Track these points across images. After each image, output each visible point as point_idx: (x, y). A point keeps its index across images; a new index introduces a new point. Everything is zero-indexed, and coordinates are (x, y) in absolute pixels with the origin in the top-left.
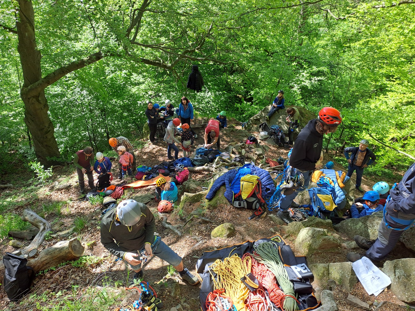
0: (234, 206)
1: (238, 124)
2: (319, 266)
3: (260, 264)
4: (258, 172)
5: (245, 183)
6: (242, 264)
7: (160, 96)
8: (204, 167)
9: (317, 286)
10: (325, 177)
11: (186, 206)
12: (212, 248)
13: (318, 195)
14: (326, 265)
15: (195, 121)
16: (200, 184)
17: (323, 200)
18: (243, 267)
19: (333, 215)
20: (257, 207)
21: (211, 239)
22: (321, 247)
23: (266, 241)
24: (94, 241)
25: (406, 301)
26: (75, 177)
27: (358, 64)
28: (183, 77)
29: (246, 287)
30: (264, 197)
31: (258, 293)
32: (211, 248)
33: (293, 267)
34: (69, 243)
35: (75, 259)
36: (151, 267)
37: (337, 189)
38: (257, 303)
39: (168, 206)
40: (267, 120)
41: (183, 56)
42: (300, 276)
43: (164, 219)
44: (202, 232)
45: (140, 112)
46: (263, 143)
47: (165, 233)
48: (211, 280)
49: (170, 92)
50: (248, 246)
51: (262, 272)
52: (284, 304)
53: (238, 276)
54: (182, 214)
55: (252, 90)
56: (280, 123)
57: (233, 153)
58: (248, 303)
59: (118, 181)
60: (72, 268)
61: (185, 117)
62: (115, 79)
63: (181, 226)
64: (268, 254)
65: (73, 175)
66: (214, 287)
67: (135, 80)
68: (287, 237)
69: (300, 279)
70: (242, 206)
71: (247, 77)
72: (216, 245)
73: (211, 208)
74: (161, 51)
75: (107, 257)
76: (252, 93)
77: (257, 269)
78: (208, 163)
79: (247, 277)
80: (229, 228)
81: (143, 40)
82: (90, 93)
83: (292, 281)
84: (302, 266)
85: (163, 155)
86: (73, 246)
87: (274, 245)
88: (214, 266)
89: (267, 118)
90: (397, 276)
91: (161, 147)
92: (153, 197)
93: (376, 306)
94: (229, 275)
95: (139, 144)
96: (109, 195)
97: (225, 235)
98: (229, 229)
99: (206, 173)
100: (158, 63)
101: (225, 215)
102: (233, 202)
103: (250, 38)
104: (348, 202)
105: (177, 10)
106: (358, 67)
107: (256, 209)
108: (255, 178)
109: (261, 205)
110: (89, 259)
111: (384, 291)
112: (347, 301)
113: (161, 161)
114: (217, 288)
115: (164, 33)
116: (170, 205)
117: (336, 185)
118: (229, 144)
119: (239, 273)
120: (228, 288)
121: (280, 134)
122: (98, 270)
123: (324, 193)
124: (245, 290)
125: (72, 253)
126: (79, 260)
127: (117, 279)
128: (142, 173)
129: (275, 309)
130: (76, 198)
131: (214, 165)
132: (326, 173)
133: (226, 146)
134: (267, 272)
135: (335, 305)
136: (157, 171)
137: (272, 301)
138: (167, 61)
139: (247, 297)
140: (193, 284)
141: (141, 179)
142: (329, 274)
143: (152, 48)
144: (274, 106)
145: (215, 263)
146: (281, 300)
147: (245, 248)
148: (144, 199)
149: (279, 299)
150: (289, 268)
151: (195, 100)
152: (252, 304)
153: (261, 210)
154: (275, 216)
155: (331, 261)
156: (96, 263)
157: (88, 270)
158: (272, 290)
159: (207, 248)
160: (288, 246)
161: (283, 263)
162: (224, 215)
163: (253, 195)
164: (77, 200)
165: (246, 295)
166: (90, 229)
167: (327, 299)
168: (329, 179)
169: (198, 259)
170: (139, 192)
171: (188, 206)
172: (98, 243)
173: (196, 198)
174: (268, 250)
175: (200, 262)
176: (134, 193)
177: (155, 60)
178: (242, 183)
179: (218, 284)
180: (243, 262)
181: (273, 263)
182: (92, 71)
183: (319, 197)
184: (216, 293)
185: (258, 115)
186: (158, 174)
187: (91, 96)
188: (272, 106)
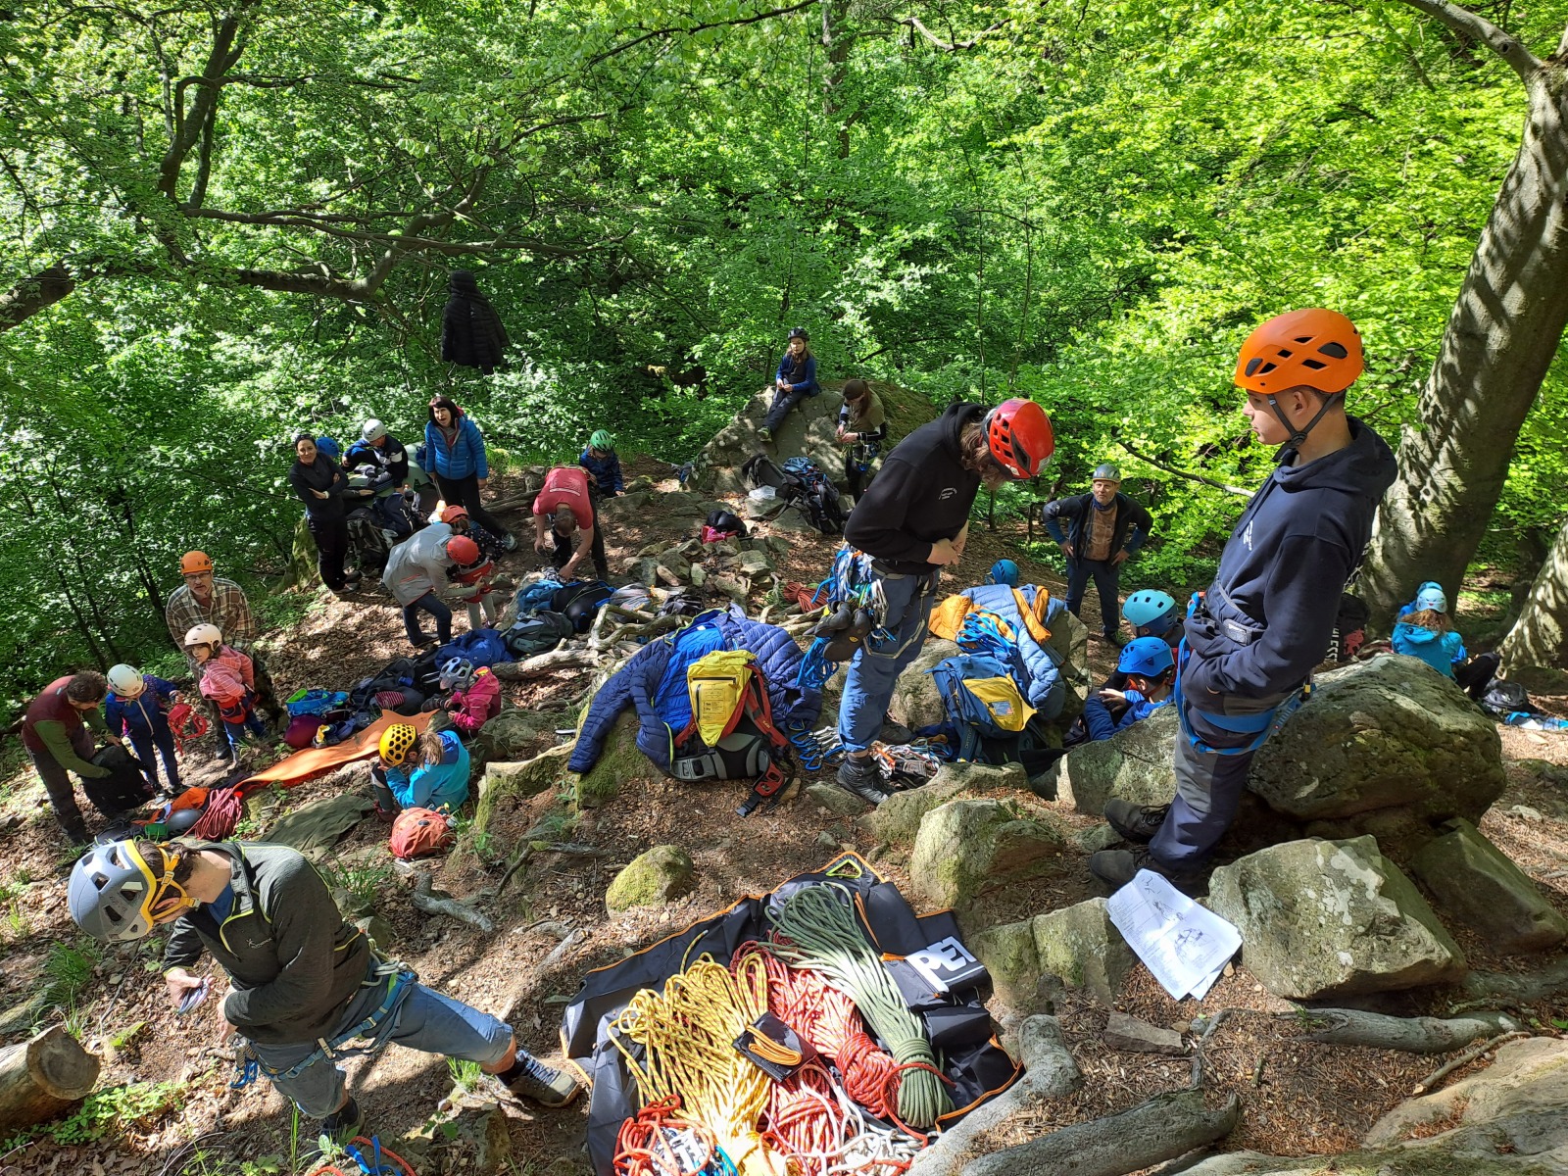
0: (679, 780)
1: (664, 474)
2: (1001, 936)
3: (798, 971)
4: (747, 635)
5: (706, 685)
6: (733, 988)
7: (343, 409)
8: (556, 652)
9: (1008, 1009)
10: (982, 616)
11: (499, 813)
12: (615, 953)
13: (965, 682)
14: (1025, 925)
15: (497, 485)
16: (549, 720)
17: (988, 698)
18: (736, 997)
19: (1030, 745)
20: (763, 767)
21: (608, 918)
22: (999, 866)
23: (808, 885)
24: (140, 1024)
25: (1297, 994)
26: (32, 781)
27: (1054, 203)
28: (425, 322)
29: (758, 1068)
30: (781, 725)
31: (802, 1084)
32: (610, 955)
33: (914, 959)
34: (29, 1052)
35: (65, 1111)
36: (388, 1074)
37: (1027, 649)
38: (803, 1118)
39: (429, 828)
40: (765, 443)
41: (406, 244)
42: (942, 987)
43: (421, 885)
44: (572, 899)
45: (273, 481)
46: (765, 531)
47: (429, 935)
48: (625, 1075)
49: (381, 386)
50: (746, 915)
51: (808, 999)
52: (900, 1100)
53: (724, 1036)
54: (490, 850)
55: (698, 342)
56: (814, 447)
57: (661, 583)
58: (771, 1126)
59: (216, 770)
60: (55, 1152)
61: (455, 476)
62: (144, 366)
63: (488, 897)
64: (821, 928)
65: (24, 776)
66: (641, 1098)
67: (232, 357)
68: (880, 853)
69: (944, 996)
70: (708, 771)
71: (667, 293)
72: (628, 940)
73: (595, 802)
74: (320, 233)
75: (201, 1074)
76: (697, 350)
77: (790, 994)
78: (571, 637)
79: (756, 1031)
80: (668, 864)
81: (241, 198)
82: (48, 436)
83: (917, 1010)
84: (944, 950)
85: (387, 636)
86: (45, 1063)
87: (839, 892)
88: (628, 1018)
89: (762, 435)
90: (1255, 915)
91: (375, 607)
92: (369, 804)
93: (1201, 1034)
94: (689, 1039)
95: (283, 607)
96: (186, 829)
97: (658, 894)
98: (670, 867)
99: (569, 675)
100: (312, 280)
101: (651, 817)
102: (675, 764)
103: (656, 149)
104: (1070, 690)
105: (351, 69)
106: (1054, 212)
107: (759, 773)
108: (737, 659)
109: (775, 758)
110: (124, 1102)
111: (1222, 975)
112: (1109, 1039)
113: (384, 661)
114: (652, 1099)
115: (323, 162)
116: (437, 825)
117: (1024, 637)
118: (642, 552)
119: (724, 1023)
120: (690, 1090)
121: (821, 488)
122: (171, 1136)
123: (984, 672)
124: (752, 1082)
125: (49, 1089)
126: (83, 1111)
127: (256, 1153)
128: (312, 721)
129: (872, 1127)
130: (48, 868)
131: (594, 641)
132: (982, 599)
133: (631, 561)
134: (826, 995)
135: (1068, 1062)
136: (373, 701)
137: (858, 1098)
138: (348, 269)
139: (765, 1105)
140: (559, 1105)
141: (308, 744)
142: (1036, 956)
143: (280, 223)
144: (782, 390)
145: (632, 1007)
146: (887, 1087)
147: (737, 927)
148: (331, 820)
149: (880, 1088)
150: (901, 965)
151: (487, 403)
152: (785, 1129)
153: (778, 773)
154: (829, 788)
155: (1040, 907)
156: (158, 1110)
157: (129, 1146)
158: (853, 1060)
159: (597, 957)
160: (890, 884)
161: (879, 953)
162: (647, 818)
163: (741, 723)
164: (51, 876)
165: (761, 1097)
166: (120, 977)
167: (1041, 1044)
168: (994, 618)
169: (566, 1003)
170: (309, 796)
171: (508, 815)
172: (158, 1027)
173: (534, 778)
174: (817, 914)
175: (573, 1014)
176: (287, 803)
177: (298, 271)
178: (693, 686)
179: (654, 1084)
180: (734, 978)
181: (842, 960)
182: (42, 347)
183: (973, 690)
184: (649, 1116)
185: (731, 431)
186: (377, 712)
187: (53, 446)
188: (774, 390)
